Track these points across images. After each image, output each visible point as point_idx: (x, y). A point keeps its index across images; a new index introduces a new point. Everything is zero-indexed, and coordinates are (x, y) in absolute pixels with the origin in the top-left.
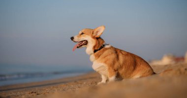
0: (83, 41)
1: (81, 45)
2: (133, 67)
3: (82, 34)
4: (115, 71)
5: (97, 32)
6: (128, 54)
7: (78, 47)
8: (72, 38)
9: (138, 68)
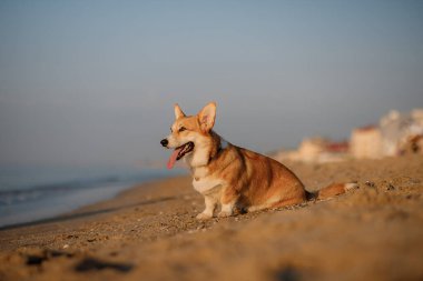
0: (184, 146)
1: (183, 154)
2: (266, 183)
3: (182, 129)
4: (237, 192)
5: (205, 117)
6: (257, 157)
7: (178, 159)
8: (165, 143)
9: (275, 183)
